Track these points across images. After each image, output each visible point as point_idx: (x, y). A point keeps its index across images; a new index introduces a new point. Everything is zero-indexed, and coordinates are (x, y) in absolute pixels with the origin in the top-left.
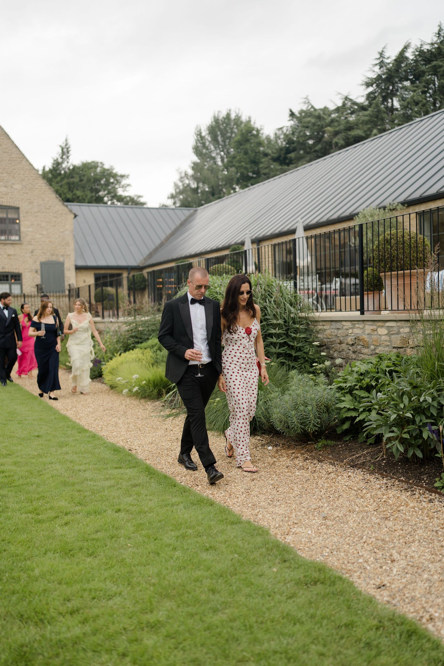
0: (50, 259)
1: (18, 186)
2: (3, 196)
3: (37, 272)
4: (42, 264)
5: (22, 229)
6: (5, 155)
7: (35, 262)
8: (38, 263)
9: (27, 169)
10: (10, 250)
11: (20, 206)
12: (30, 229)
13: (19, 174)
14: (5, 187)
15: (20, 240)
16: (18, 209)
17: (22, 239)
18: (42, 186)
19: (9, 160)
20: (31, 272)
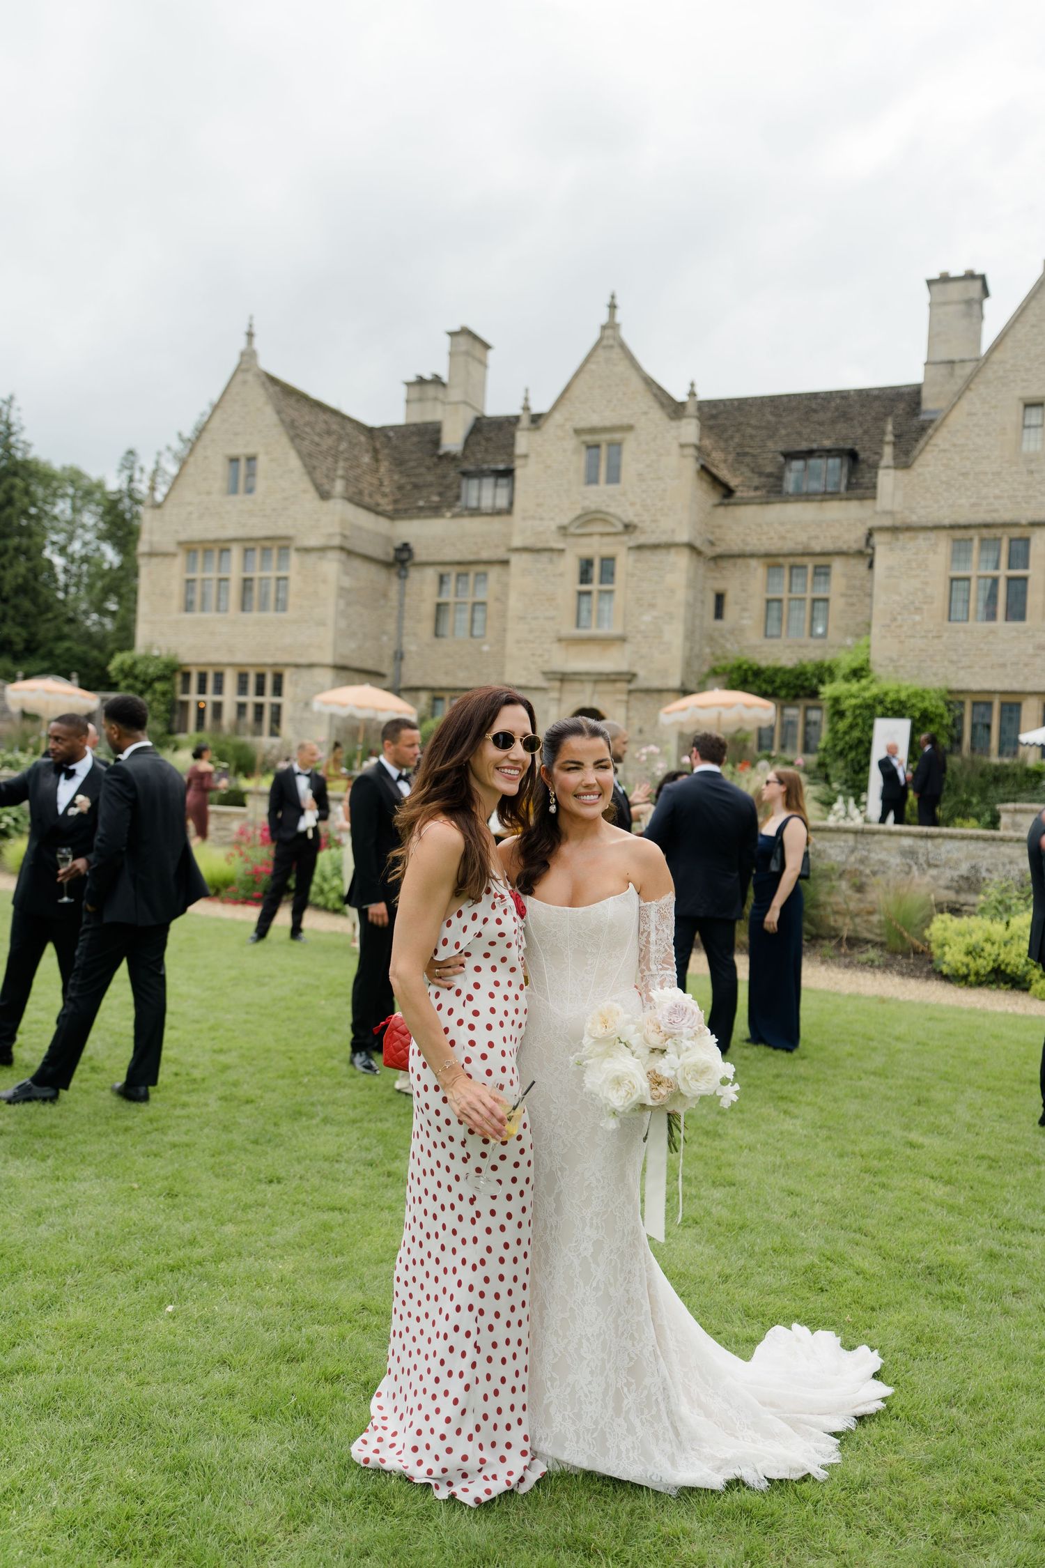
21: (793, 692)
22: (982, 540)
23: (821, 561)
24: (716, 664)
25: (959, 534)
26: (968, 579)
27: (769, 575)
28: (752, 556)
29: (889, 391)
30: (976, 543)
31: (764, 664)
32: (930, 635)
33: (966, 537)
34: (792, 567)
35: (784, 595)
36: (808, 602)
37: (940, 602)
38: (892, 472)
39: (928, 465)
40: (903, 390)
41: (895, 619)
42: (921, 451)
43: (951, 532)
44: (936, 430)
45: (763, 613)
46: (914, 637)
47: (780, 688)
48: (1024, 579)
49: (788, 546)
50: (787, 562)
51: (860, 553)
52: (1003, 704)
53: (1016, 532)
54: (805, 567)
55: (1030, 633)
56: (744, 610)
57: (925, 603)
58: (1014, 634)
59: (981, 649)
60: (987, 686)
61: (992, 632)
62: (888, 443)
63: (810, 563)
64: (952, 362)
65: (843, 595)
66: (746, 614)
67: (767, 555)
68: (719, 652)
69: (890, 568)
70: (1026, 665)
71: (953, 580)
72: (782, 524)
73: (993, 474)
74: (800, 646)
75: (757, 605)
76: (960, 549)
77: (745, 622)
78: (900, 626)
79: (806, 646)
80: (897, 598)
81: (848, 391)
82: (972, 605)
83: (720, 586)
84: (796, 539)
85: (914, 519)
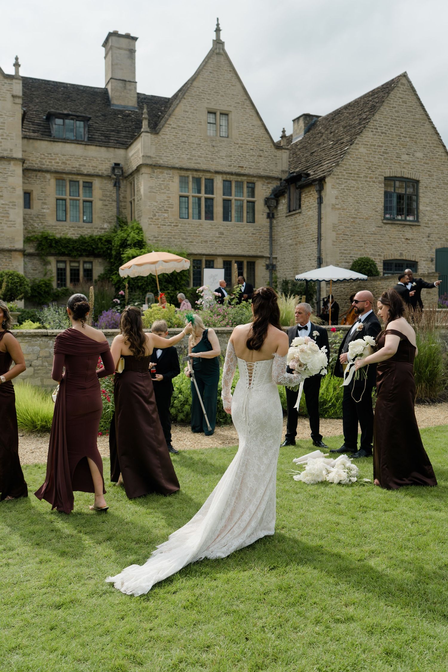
0: (445, 246)
1: (419, 155)
2: (405, 166)
3: (432, 261)
4: (438, 251)
5: (421, 207)
6: (409, 114)
7: (431, 249)
8: (434, 250)
9: (429, 134)
10: (409, 233)
11: (420, 179)
12: (428, 209)
13: (422, 139)
14: (407, 154)
15: (417, 221)
16: (418, 182)
17: (420, 220)
18: (442, 156)
19: (413, 122)
20: (426, 260)
21: (79, 253)
22: (193, 178)
23: (88, 179)
24: (29, 235)
25: (183, 173)
26: (188, 197)
27: (57, 185)
28: (47, 171)
29: (88, 89)
30: (191, 179)
31: (58, 236)
32: (173, 224)
33: (186, 175)
34: (70, 181)
35: (68, 197)
36: (81, 201)
37: (176, 208)
38: (149, 134)
39: (167, 134)
40: (96, 90)
41: (155, 215)
42: (163, 126)
43: (180, 172)
44: (170, 115)
45: (55, 206)
46: (165, 225)
47: (71, 250)
48: (212, 199)
49: (68, 168)
50: (68, 177)
51: (109, 177)
52: (206, 261)
53: (208, 176)
54: (78, 182)
55: (217, 226)
56: (44, 203)
57: (169, 208)
58: (210, 226)
59: (196, 233)
60: (200, 251)
61: (201, 225)
62: (145, 118)
63: (81, 180)
64: (125, 81)
65: (101, 200)
66: (45, 206)
67: (56, 172)
68: (30, 228)
69: (151, 187)
70: (216, 242)
71: (181, 196)
72: (64, 155)
73: (197, 144)
74: (79, 227)
75: (52, 201)
76: (184, 181)
77: (45, 211)
78: (158, 219)
79: (83, 227)
80: (156, 204)
81: (67, 84)
82: (191, 211)
83: (29, 188)
84: (73, 165)
85: (161, 162)
